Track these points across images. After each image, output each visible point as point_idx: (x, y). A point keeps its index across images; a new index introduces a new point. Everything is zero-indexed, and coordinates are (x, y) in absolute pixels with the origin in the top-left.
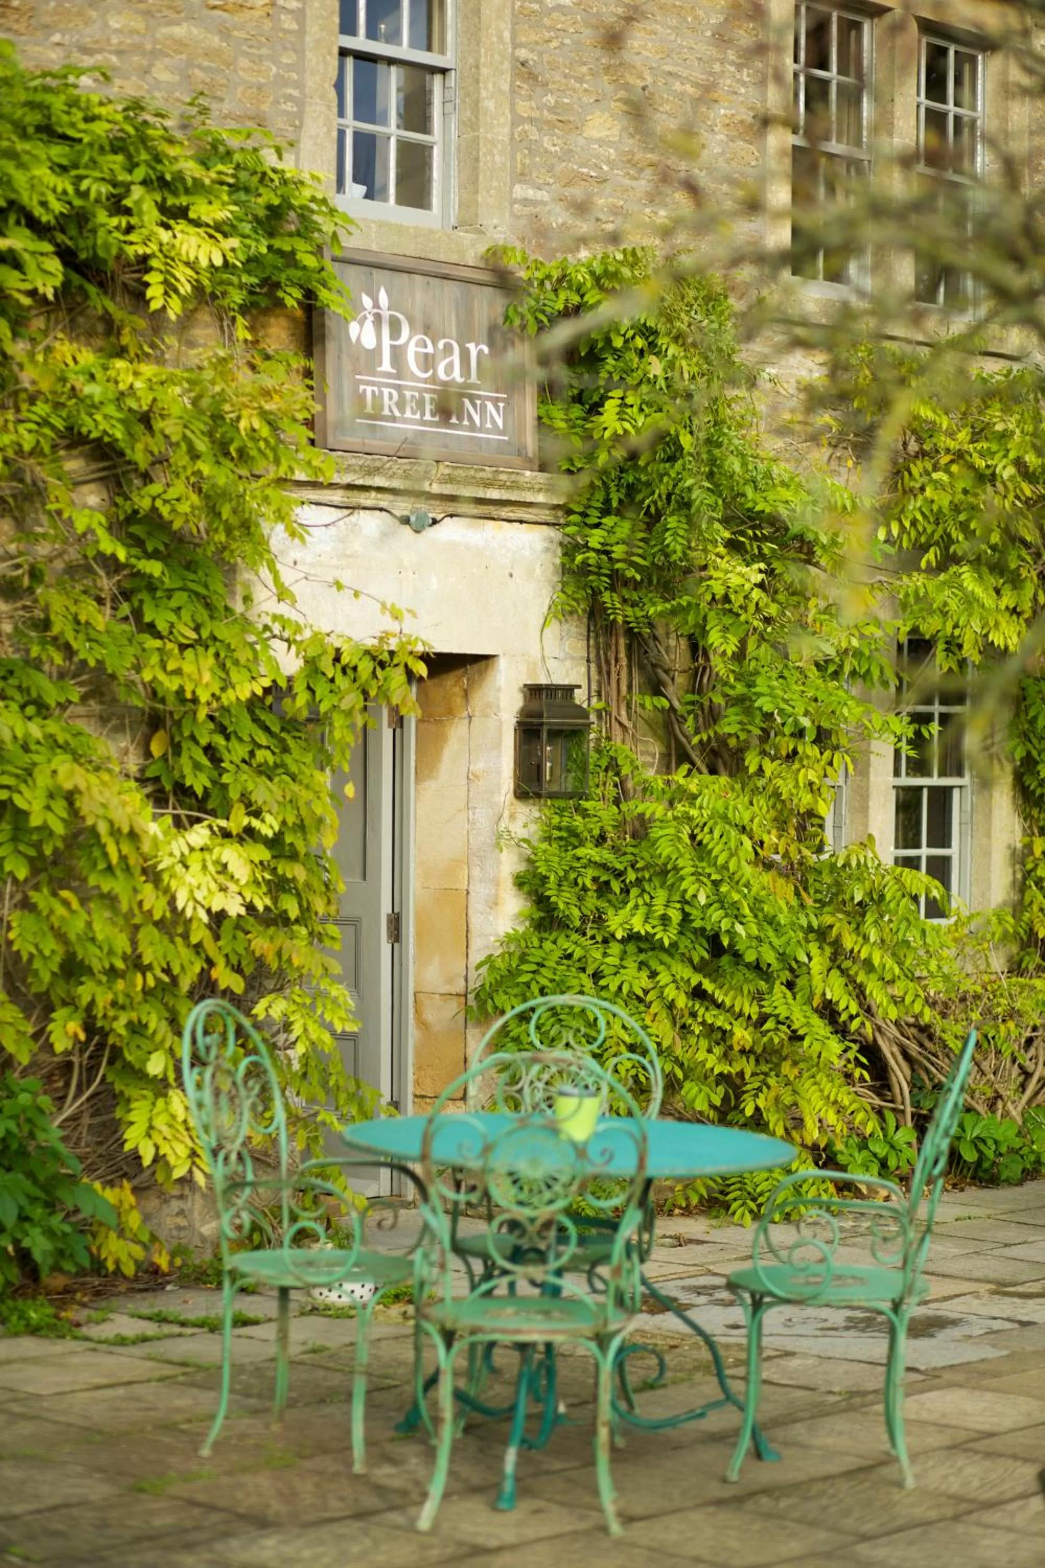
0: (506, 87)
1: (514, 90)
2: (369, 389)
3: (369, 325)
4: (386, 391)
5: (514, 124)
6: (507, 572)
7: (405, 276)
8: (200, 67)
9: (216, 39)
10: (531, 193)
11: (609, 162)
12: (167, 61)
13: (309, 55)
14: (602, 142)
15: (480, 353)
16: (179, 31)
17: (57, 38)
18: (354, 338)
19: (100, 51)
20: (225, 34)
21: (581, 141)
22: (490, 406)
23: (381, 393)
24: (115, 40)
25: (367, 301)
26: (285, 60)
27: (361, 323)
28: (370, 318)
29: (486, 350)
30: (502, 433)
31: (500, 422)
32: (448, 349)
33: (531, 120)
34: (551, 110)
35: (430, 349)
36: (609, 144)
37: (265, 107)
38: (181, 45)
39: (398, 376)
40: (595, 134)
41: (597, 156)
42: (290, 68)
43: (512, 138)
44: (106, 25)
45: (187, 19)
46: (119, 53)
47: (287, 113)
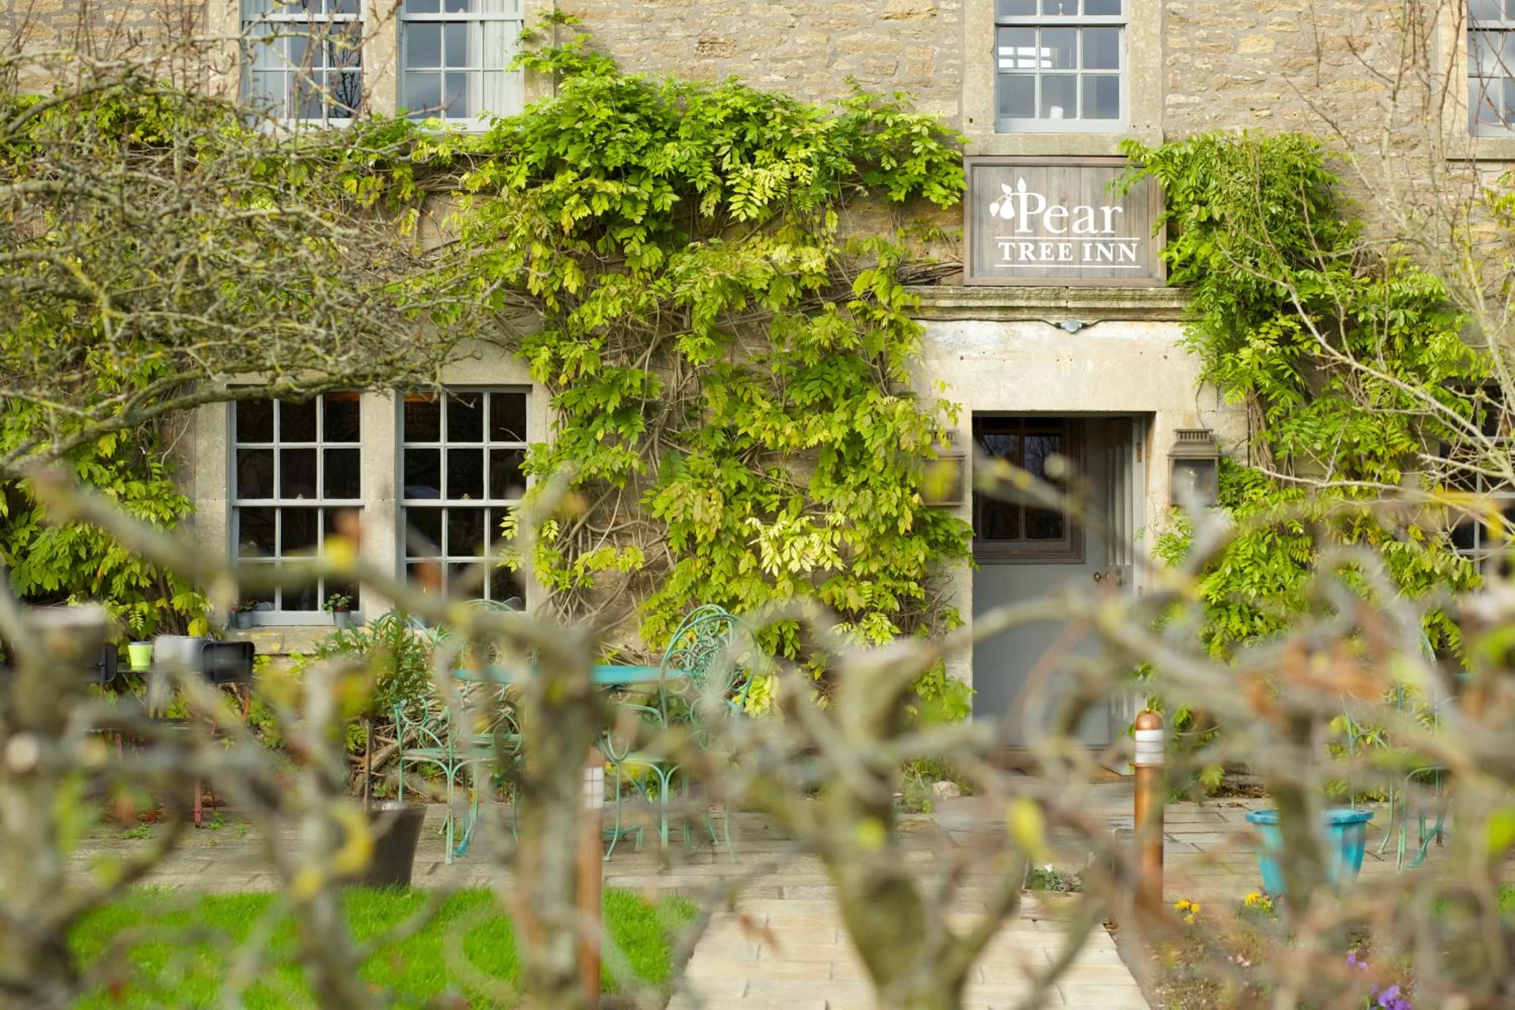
0: (1156, 30)
1: (1164, 32)
2: (1007, 245)
3: (1008, 204)
4: (1023, 245)
5: (1165, 55)
6: (1161, 356)
7: (1043, 170)
8: (874, 57)
9: (888, 38)
10: (1182, 99)
11: (1263, 68)
12: (848, 57)
13: (967, 36)
14: (1256, 56)
15: (1114, 214)
16: (854, 38)
17: (755, 56)
18: (994, 213)
19: (790, 59)
20: (895, 33)
21: (1235, 57)
22: (1123, 247)
23: (1019, 248)
24: (800, 51)
25: (1007, 189)
26: (947, 42)
27: (1001, 203)
28: (1009, 199)
29: (1120, 210)
30: (1136, 263)
31: (1133, 257)
32: (1082, 213)
33: (1185, 50)
34: (1203, 40)
35: (1065, 214)
36: (1265, 55)
37: (930, 75)
38: (857, 46)
39: (1035, 234)
40: (1250, 51)
41: (1253, 65)
42: (951, 47)
43: (1163, 64)
44: (795, 42)
45: (861, 29)
46: (804, 58)
47: (949, 76)
